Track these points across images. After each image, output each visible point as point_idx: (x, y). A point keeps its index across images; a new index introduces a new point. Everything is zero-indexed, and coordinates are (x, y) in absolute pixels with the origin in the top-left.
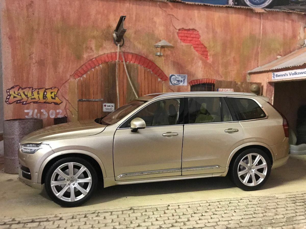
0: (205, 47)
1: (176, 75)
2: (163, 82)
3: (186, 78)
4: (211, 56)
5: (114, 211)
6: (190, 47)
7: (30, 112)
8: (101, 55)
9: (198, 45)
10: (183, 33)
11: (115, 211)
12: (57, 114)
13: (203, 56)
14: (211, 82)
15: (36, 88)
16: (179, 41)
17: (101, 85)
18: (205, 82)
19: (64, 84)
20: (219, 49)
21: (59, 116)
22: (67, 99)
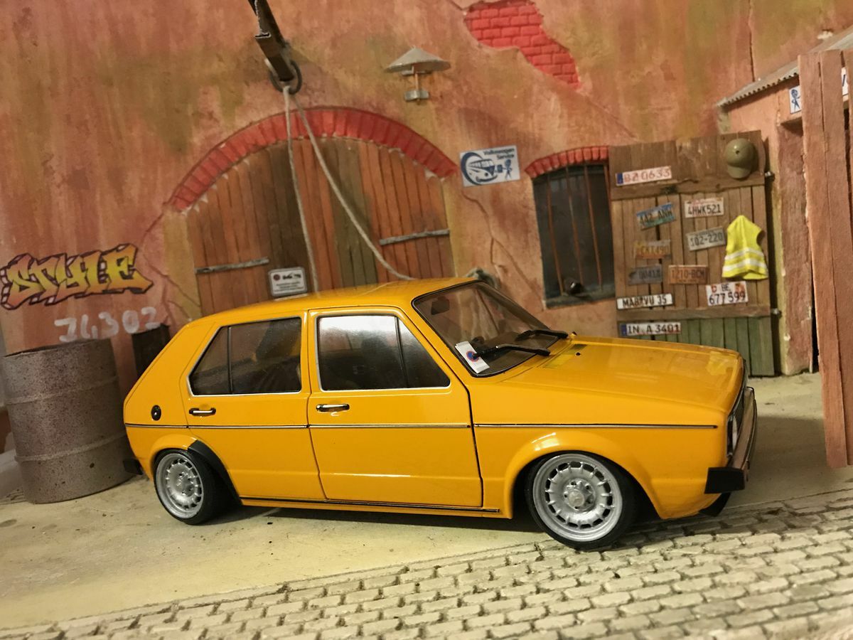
0: (563, 49)
1: (481, 152)
2: (443, 179)
3: (513, 156)
4: (587, 74)
5: (226, 601)
6: (515, 58)
7: (70, 323)
8: (243, 129)
9: (541, 45)
10: (486, 18)
11: (230, 601)
12: (145, 319)
13: (561, 79)
14: (599, 157)
15: (76, 254)
16: (475, 43)
17: (256, 217)
18: (579, 160)
19: (149, 230)
20: (608, 45)
21: (151, 325)
22: (165, 274)
